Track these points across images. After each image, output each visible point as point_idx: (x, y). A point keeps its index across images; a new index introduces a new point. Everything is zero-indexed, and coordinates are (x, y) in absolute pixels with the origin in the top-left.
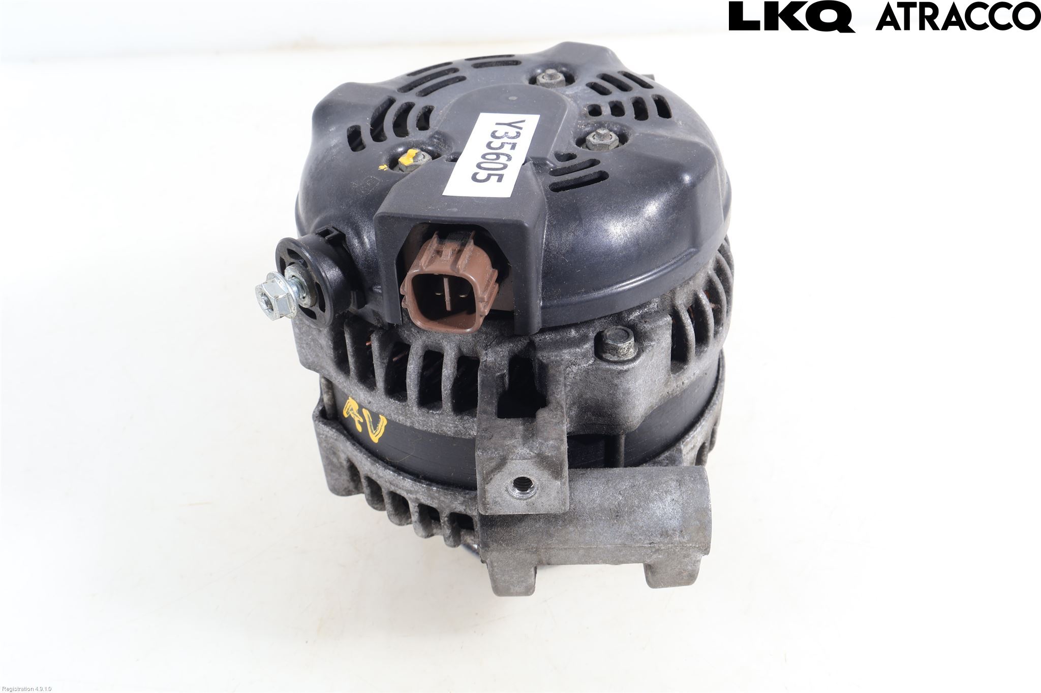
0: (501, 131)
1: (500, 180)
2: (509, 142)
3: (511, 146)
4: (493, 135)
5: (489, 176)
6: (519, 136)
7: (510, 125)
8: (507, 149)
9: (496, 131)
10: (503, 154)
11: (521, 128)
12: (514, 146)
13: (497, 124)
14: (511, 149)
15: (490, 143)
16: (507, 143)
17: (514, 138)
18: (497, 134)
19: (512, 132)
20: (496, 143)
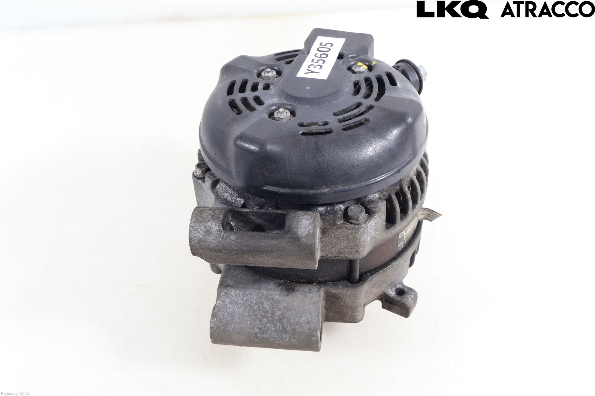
0: (317, 69)
1: (321, 43)
2: (314, 63)
3: (314, 61)
4: (321, 67)
5: (326, 45)
6: (309, 66)
7: (313, 72)
8: (316, 59)
9: (320, 69)
10: (318, 57)
11: (308, 70)
12: (313, 61)
13: (319, 73)
14: (314, 59)
15: (323, 63)
16: (315, 62)
17: (312, 65)
18: (319, 67)
19: (312, 68)
20: (320, 63)
